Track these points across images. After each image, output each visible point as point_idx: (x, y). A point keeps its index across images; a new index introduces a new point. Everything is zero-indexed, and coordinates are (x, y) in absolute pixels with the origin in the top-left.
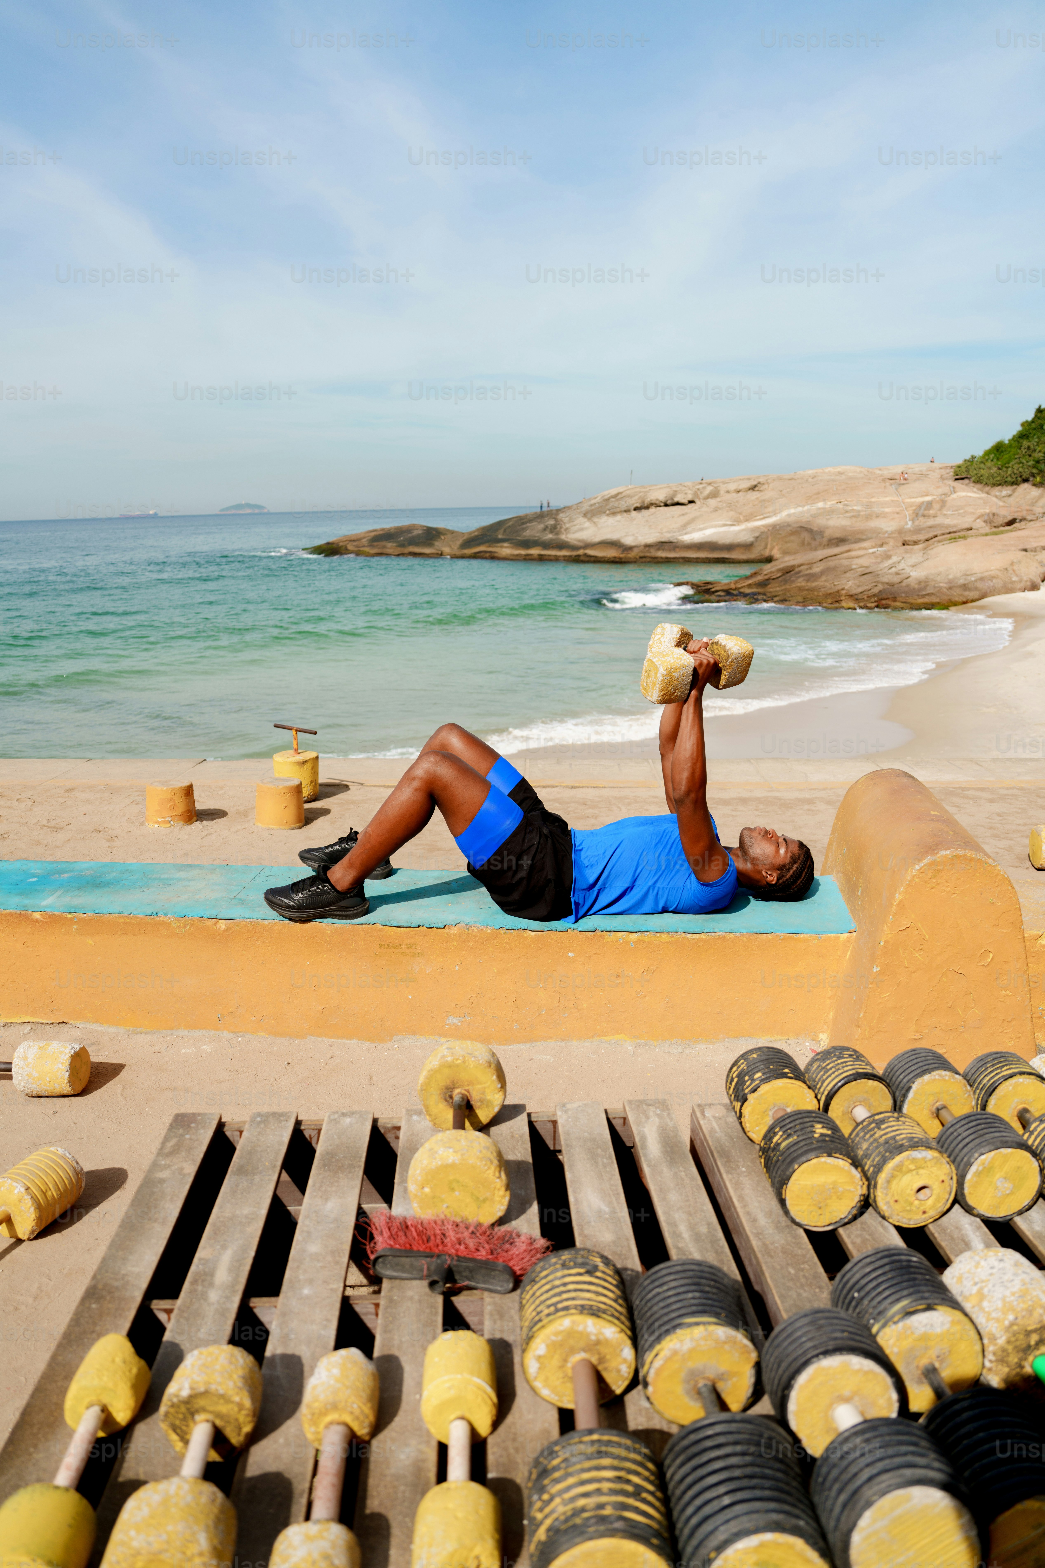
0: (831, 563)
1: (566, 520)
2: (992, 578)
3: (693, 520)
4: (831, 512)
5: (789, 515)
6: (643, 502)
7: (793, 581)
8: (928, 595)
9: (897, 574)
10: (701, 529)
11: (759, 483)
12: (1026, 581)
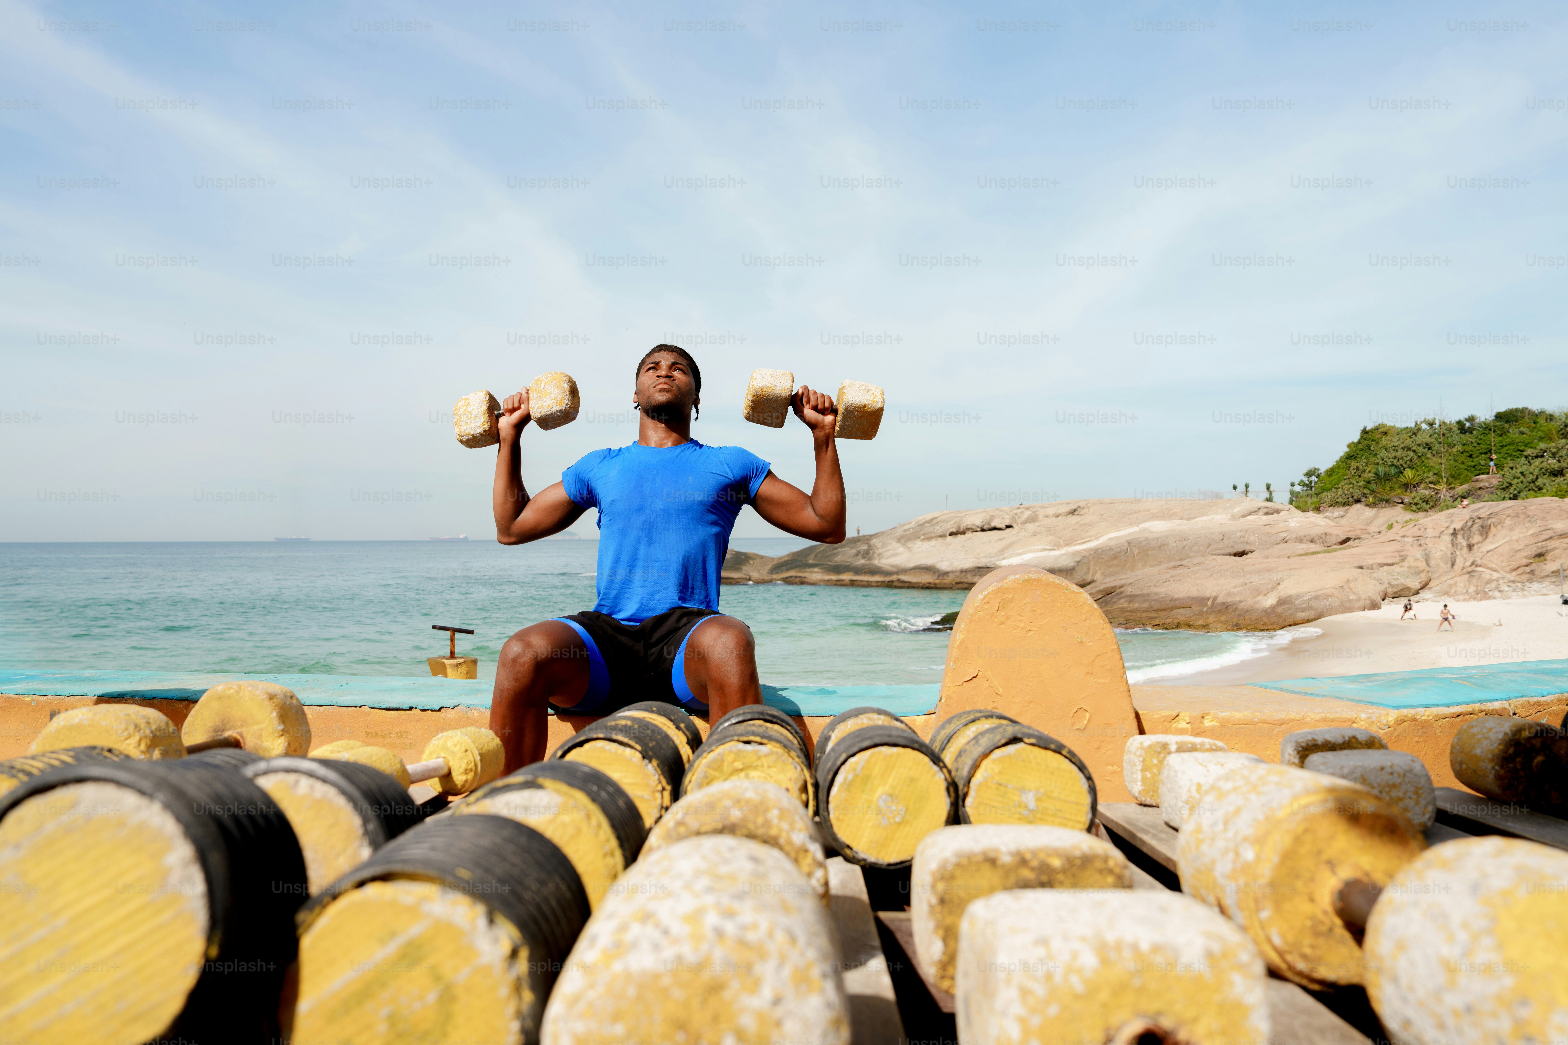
1: (879, 545)
2: (1327, 596)
3: (1011, 545)
5: (1111, 539)
6: (959, 527)
7: (1115, 603)
10: (1019, 554)
11: (1079, 507)
12: (1365, 599)
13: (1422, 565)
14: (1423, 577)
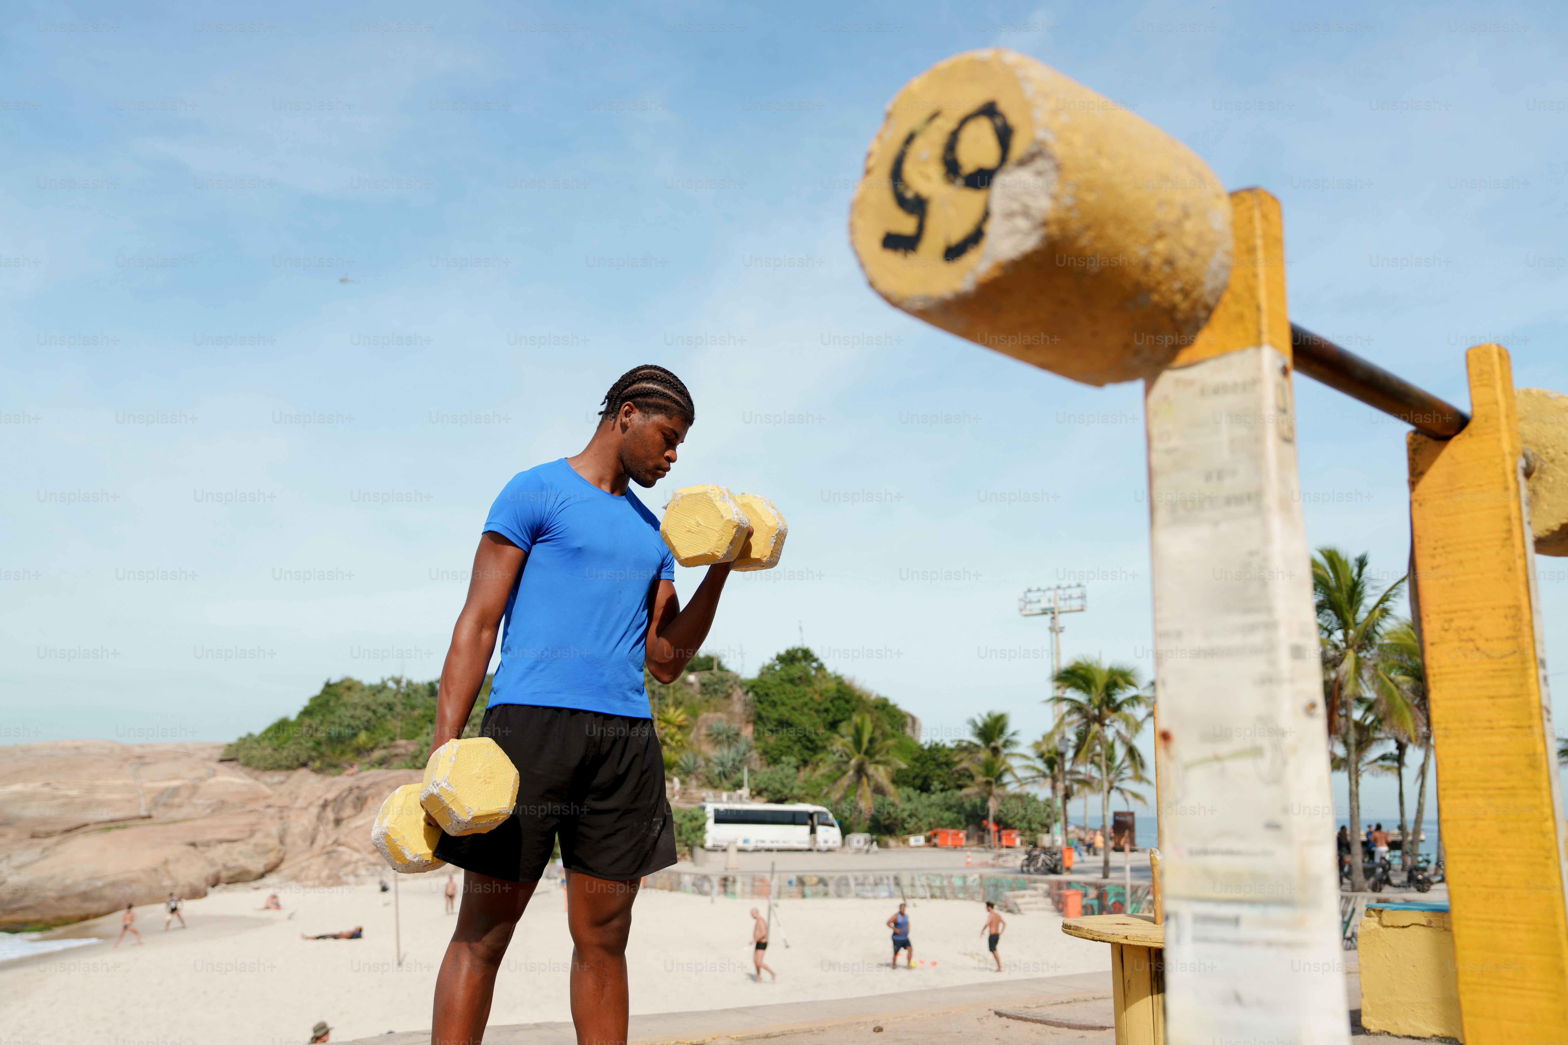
4: (30, 797)
12: (184, 886)
13: (273, 842)
14: (272, 858)
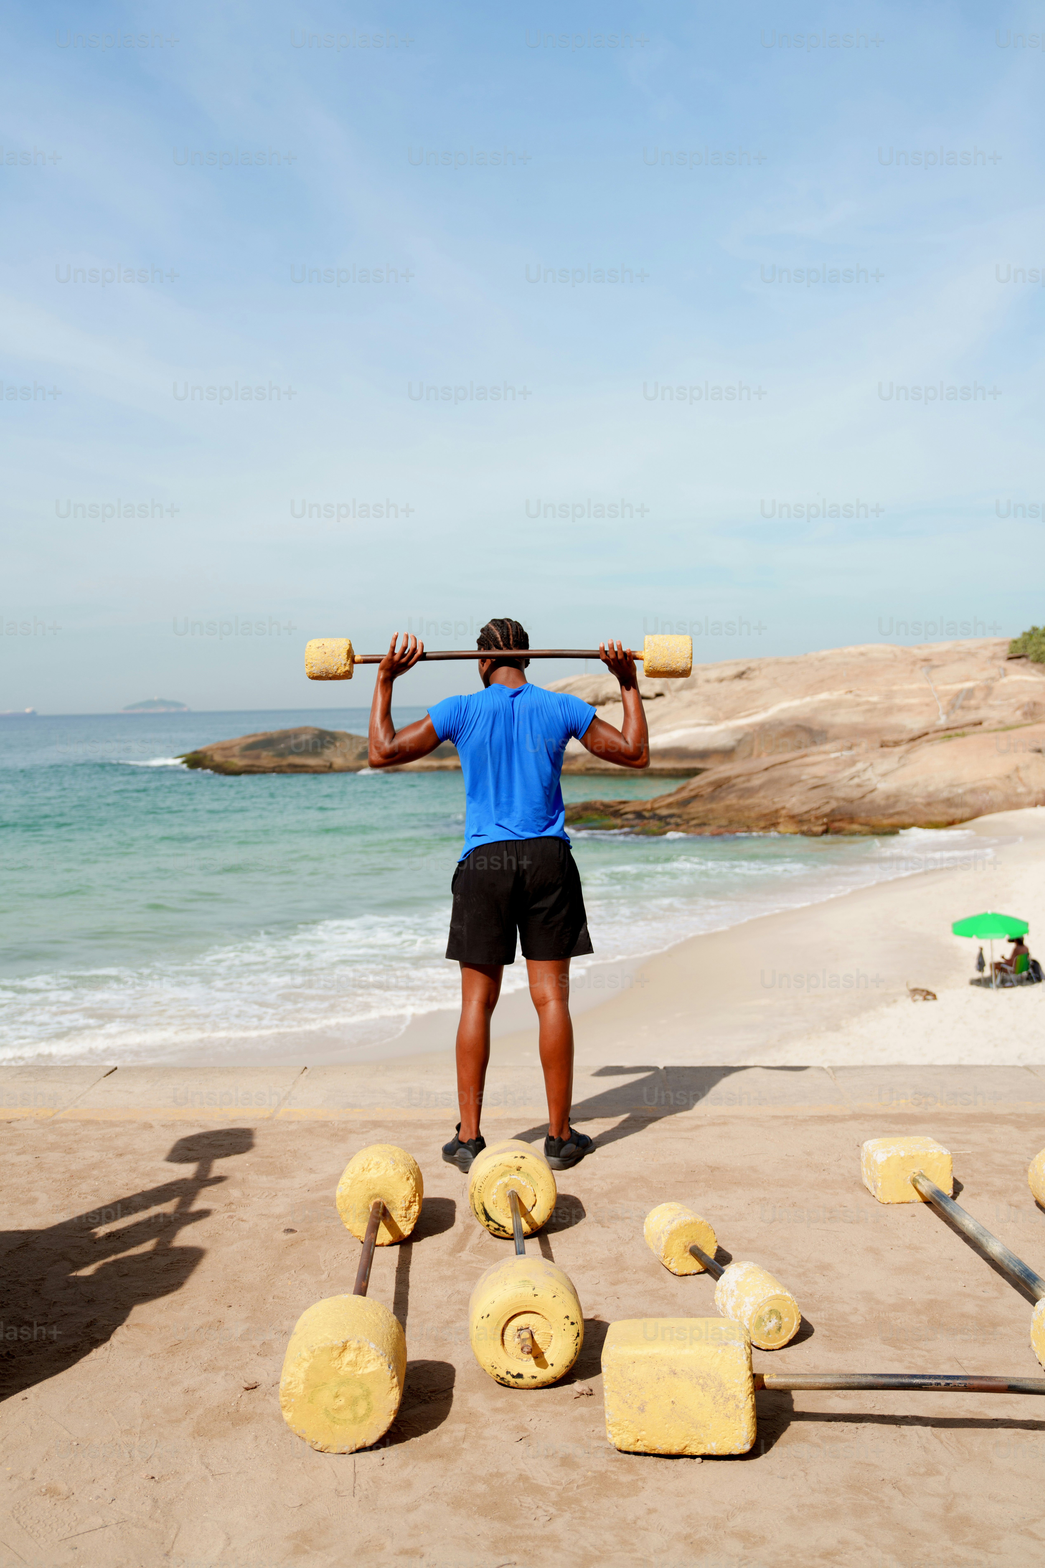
0: (776, 773)
2: (987, 789)
3: (658, 719)
4: (837, 705)
5: (783, 710)
6: (597, 696)
7: (722, 799)
8: (898, 813)
9: (859, 786)
10: (667, 731)
11: (749, 669)
12: (1038, 793)
